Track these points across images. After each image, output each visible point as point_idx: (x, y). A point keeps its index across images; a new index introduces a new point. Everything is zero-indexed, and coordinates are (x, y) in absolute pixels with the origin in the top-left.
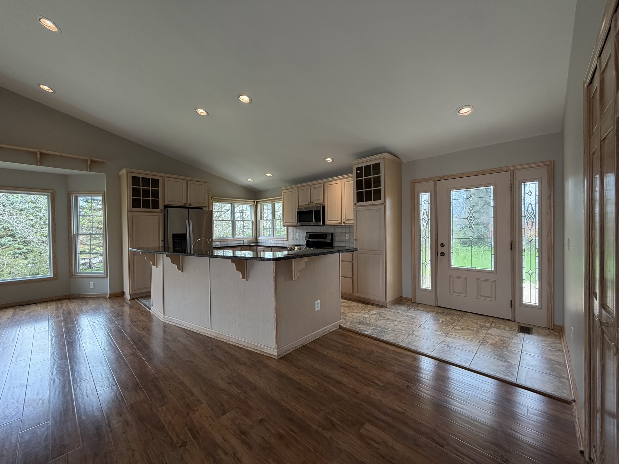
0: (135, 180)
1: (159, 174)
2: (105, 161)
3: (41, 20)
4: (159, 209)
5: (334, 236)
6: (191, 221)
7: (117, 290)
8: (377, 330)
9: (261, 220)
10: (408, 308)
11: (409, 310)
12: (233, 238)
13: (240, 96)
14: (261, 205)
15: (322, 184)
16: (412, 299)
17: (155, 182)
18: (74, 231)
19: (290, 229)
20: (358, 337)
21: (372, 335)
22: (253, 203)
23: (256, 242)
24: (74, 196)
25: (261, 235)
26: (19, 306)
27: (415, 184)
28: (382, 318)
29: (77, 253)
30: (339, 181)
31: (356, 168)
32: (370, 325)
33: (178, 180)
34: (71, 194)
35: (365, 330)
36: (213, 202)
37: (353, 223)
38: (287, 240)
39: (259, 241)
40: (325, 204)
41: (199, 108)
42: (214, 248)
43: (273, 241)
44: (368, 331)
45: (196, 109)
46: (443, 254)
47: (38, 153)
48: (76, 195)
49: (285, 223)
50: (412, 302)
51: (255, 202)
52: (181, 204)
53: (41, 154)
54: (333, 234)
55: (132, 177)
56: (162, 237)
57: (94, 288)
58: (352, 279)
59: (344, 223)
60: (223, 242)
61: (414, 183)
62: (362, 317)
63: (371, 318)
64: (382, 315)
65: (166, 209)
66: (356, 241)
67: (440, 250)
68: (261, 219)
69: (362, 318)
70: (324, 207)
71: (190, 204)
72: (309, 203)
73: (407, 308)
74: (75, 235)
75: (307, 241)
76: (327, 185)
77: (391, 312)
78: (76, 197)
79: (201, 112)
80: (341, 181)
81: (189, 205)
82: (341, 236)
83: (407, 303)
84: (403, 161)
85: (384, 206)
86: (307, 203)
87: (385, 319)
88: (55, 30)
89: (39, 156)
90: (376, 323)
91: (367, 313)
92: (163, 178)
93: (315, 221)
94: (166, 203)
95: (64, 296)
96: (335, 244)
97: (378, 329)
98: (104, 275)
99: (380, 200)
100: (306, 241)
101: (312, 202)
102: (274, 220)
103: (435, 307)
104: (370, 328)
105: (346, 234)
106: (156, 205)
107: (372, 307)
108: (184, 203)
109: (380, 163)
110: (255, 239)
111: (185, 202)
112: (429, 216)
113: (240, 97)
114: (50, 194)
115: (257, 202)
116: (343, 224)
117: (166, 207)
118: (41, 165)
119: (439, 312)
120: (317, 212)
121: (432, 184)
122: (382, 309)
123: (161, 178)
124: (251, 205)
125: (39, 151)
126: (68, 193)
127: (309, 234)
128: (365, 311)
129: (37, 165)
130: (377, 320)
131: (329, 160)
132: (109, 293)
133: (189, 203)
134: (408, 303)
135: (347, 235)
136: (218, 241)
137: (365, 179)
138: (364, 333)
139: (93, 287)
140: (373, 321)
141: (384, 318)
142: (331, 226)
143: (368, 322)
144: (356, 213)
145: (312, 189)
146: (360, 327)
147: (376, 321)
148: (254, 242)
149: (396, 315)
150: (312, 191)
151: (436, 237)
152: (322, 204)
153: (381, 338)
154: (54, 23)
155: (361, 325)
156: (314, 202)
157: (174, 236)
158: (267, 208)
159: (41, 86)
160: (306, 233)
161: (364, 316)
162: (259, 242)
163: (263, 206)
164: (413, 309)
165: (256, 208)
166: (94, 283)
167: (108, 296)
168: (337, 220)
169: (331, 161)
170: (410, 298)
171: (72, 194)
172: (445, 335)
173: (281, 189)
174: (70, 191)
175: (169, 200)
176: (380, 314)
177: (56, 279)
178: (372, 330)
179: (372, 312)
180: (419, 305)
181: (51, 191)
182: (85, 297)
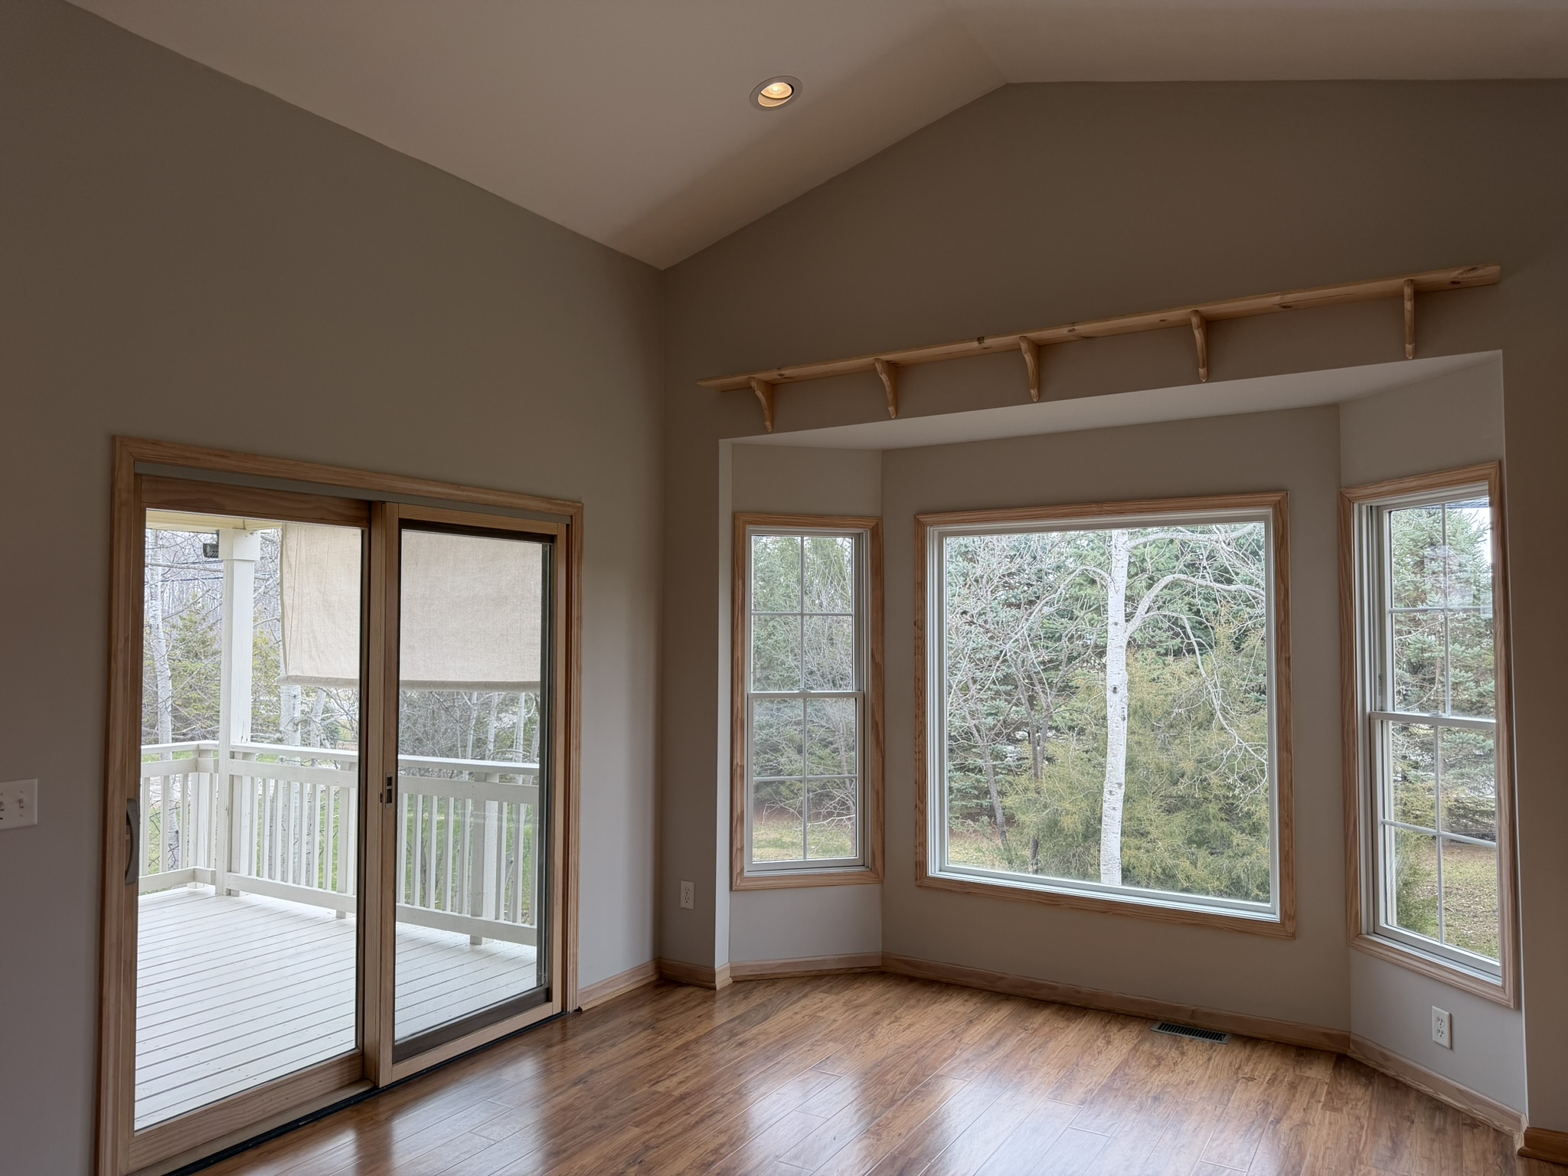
2: (1493, 270)
18: (1365, 700)
24: (1364, 508)
34: (1351, 502)
47: (1195, 322)
48: (1375, 502)
53: (1210, 324)
57: (1451, 1048)
74: (1369, 721)
78: (1377, 515)
89: (1198, 335)
95: (1324, 1034)
98: (1503, 987)
114: (1267, 511)
118: (1210, 379)
125: (1195, 314)
126: (1341, 495)
129: (1199, 381)
132: (1525, 1124)
139: (1445, 1041)
166: (1451, 1016)
167: (1520, 1141)
171: (1358, 500)
174: (1348, 488)
177: (1294, 939)
181: (1276, 497)
182: (1415, 1084)
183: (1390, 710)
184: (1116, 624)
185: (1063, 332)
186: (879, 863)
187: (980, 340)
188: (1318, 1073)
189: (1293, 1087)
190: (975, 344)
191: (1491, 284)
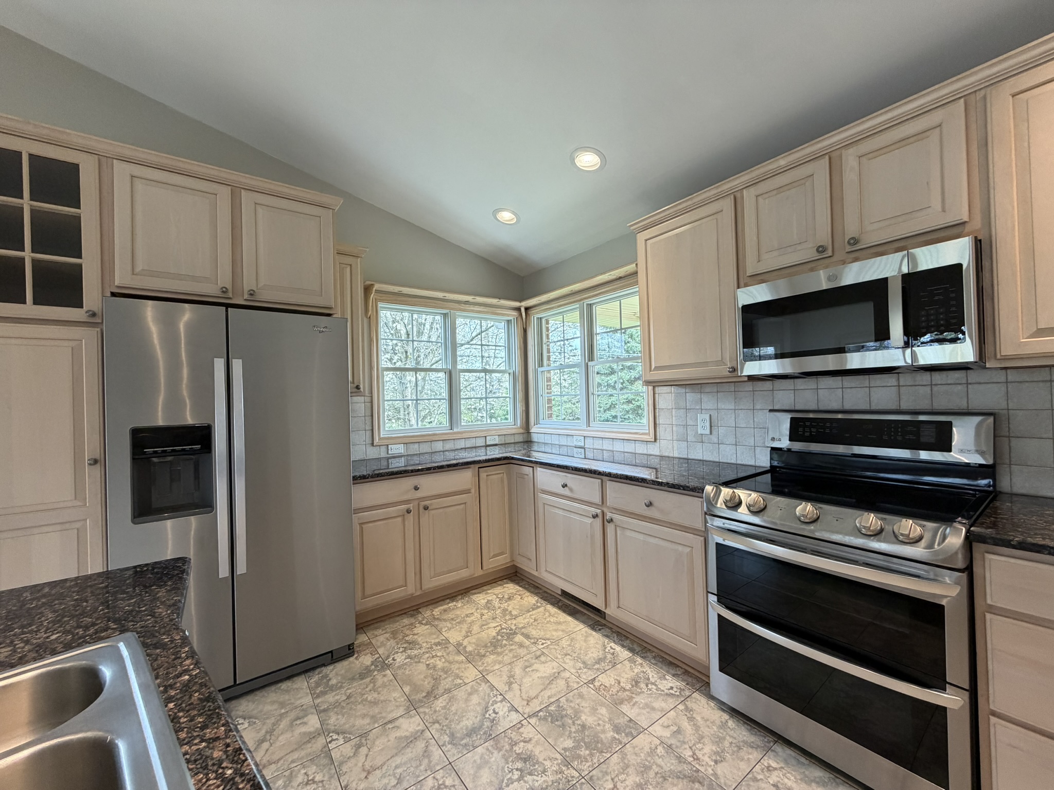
1: (75, 137)
4: (82, 307)
6: (237, 366)
9: (540, 369)
12: (452, 429)
14: (541, 316)
22: (515, 312)
23: (526, 440)
25: (541, 417)
33: (189, 178)
36: (380, 305)
38: (651, 437)
39: (535, 438)
42: (355, 478)
43: (588, 441)
51: (523, 310)
52: (208, 291)
56: (90, 447)
60: (416, 446)
65: (116, 308)
68: (542, 366)
71: (251, 293)
72: (818, 250)
81: (246, 296)
92: (104, 161)
94: (122, 278)
102: (590, 364)
106: (60, 288)
108: (220, 284)
110: (521, 431)
111: (224, 279)
115: (527, 309)
117: (118, 297)
123: (91, 158)
124: (509, 322)
133: (246, 289)
136: (399, 440)
148: (521, 440)
150: (847, 178)
156: (873, 239)
157: (143, 436)
162: (537, 441)
163: (548, 319)
165: (525, 331)
173: (632, 225)
175: (138, 269)
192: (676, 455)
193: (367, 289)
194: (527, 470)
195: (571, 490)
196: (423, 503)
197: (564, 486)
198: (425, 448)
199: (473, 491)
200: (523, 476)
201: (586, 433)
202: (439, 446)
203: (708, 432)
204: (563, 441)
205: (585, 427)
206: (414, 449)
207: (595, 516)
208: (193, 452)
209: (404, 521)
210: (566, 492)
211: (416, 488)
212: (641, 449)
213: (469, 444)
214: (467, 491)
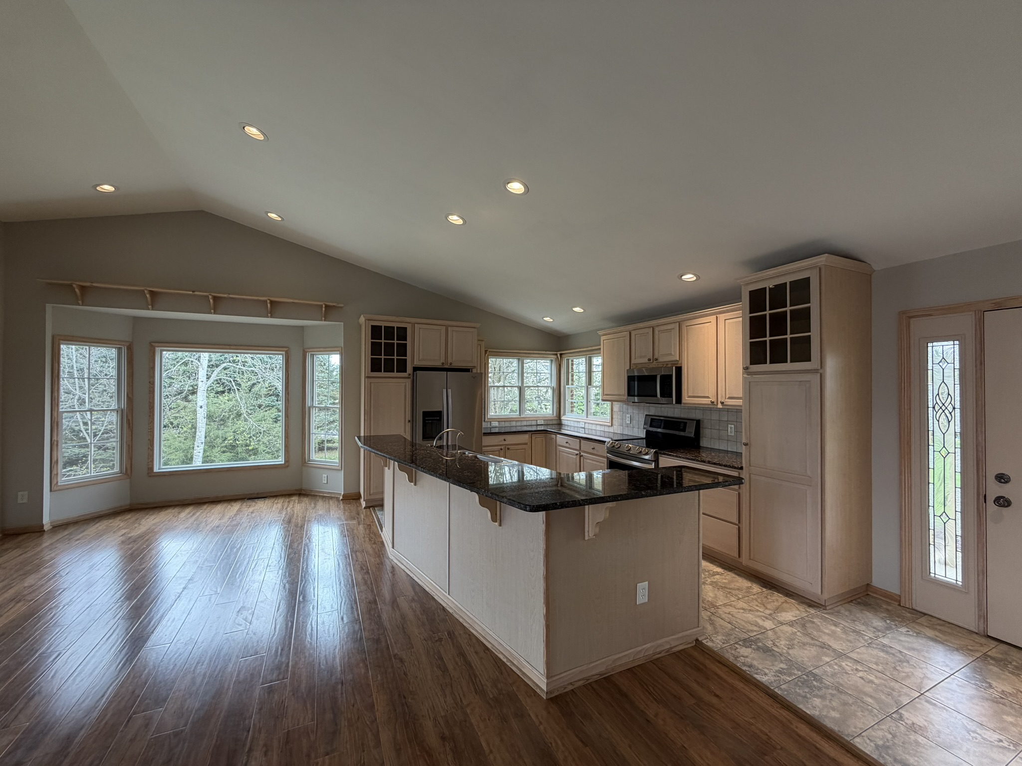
0: (376, 331)
1: (408, 320)
2: (342, 305)
3: (245, 128)
4: (406, 372)
5: (701, 426)
6: (450, 391)
7: (353, 491)
8: (790, 675)
9: (567, 386)
10: (888, 621)
11: (889, 628)
12: (520, 416)
13: (508, 183)
14: (568, 359)
15: (678, 323)
16: (900, 596)
17: (402, 333)
18: (308, 403)
19: (617, 406)
20: (740, 685)
21: (776, 690)
22: (555, 357)
23: (558, 423)
24: (309, 354)
25: (567, 412)
26: (249, 499)
27: (912, 320)
28: (807, 640)
29: (311, 432)
30: (713, 319)
31: (750, 291)
32: (773, 655)
33: (435, 326)
34: (306, 352)
35: (758, 669)
36: (489, 357)
37: (741, 406)
38: (610, 424)
40: (681, 364)
41: (452, 214)
42: (484, 433)
43: (587, 425)
44: (766, 674)
45: (446, 217)
46: (1003, 502)
47: (268, 301)
48: (312, 353)
49: (606, 395)
50: (900, 605)
51: (559, 355)
52: (438, 364)
53: (271, 302)
54: (701, 422)
55: (372, 326)
56: (409, 417)
58: (737, 527)
59: (722, 403)
61: (906, 318)
62: (757, 625)
63: (780, 634)
64: (810, 631)
65: (415, 373)
66: (748, 447)
67: (995, 489)
68: (568, 385)
69: (755, 628)
70: (679, 370)
71: (451, 364)
72: (649, 360)
73: (885, 621)
74: (309, 408)
75: (648, 432)
76: (686, 326)
77: (835, 626)
78: (312, 356)
79: (455, 219)
80: (717, 317)
81: (448, 365)
82: (718, 428)
83: (885, 606)
84: (876, 267)
85: (819, 375)
86: (647, 361)
87: (817, 646)
88: (261, 137)
89: (269, 305)
90: (791, 652)
91: (770, 615)
92: (413, 325)
93: (661, 396)
94: (417, 363)
95: (296, 490)
96: (704, 443)
97: (795, 674)
98: (339, 466)
99: (810, 361)
100: (645, 430)
101: (657, 360)
102: (589, 386)
103: (975, 636)
104: (773, 665)
105: (729, 426)
106: (402, 367)
107: (786, 602)
108: (442, 362)
109: (809, 277)
110: (556, 418)
111: (443, 360)
112: (958, 398)
113: (509, 185)
114: (284, 353)
115: (561, 354)
116: (720, 406)
117: (416, 369)
118: (271, 317)
119: (993, 658)
120: (666, 379)
121: (967, 321)
122: (812, 611)
123: (410, 324)
124: (552, 361)
125: (269, 299)
126: (304, 350)
127: (652, 419)
128: (767, 608)
129: (268, 317)
130: (795, 642)
131: (689, 277)
132: (342, 493)
133: (449, 362)
134: (890, 608)
135: (731, 428)
136: (495, 420)
137: (770, 314)
138: (756, 676)
139: (326, 482)
140: (783, 643)
141: (812, 642)
142: (696, 408)
143: (769, 644)
144: (749, 388)
145: (656, 332)
146: (747, 657)
147: (791, 647)
148: (556, 423)
149: (849, 638)
150: (656, 337)
151: (980, 454)
152: (676, 362)
153: (801, 706)
154: (258, 129)
155: (749, 650)
156: (661, 360)
157: (426, 414)
158: (579, 364)
159: (269, 214)
160: (646, 415)
161: (761, 622)
162: (563, 423)
163: (572, 361)
164: (904, 630)
165: (560, 365)
166: (327, 476)
167: (341, 498)
168: (708, 397)
169: (695, 278)
170: (896, 595)
171: (308, 352)
172: (1012, 747)
173: (600, 333)
174: (306, 348)
175: (420, 358)
176: (804, 626)
177: (288, 466)
178: (777, 671)
179: (784, 614)
180: (923, 620)
181: (286, 349)
182: (317, 494)
183: (314, 405)
184: (202, 381)
185: (225, 296)
186: (129, 472)
187: (193, 292)
188: (295, 498)
189: (289, 502)
190: (191, 293)
191: (341, 307)
192: (619, 432)
193: (486, 351)
194: (554, 436)
195: (569, 444)
196: (507, 447)
197: (567, 443)
198: (507, 424)
199: (529, 444)
200: (552, 439)
201: (586, 421)
202: (514, 424)
203: (629, 423)
204: (576, 424)
205: (585, 418)
206: (503, 424)
207: (577, 455)
208: (437, 420)
209: (499, 453)
210: (567, 445)
211: (505, 440)
212: (607, 429)
213: (528, 423)
214: (526, 444)
